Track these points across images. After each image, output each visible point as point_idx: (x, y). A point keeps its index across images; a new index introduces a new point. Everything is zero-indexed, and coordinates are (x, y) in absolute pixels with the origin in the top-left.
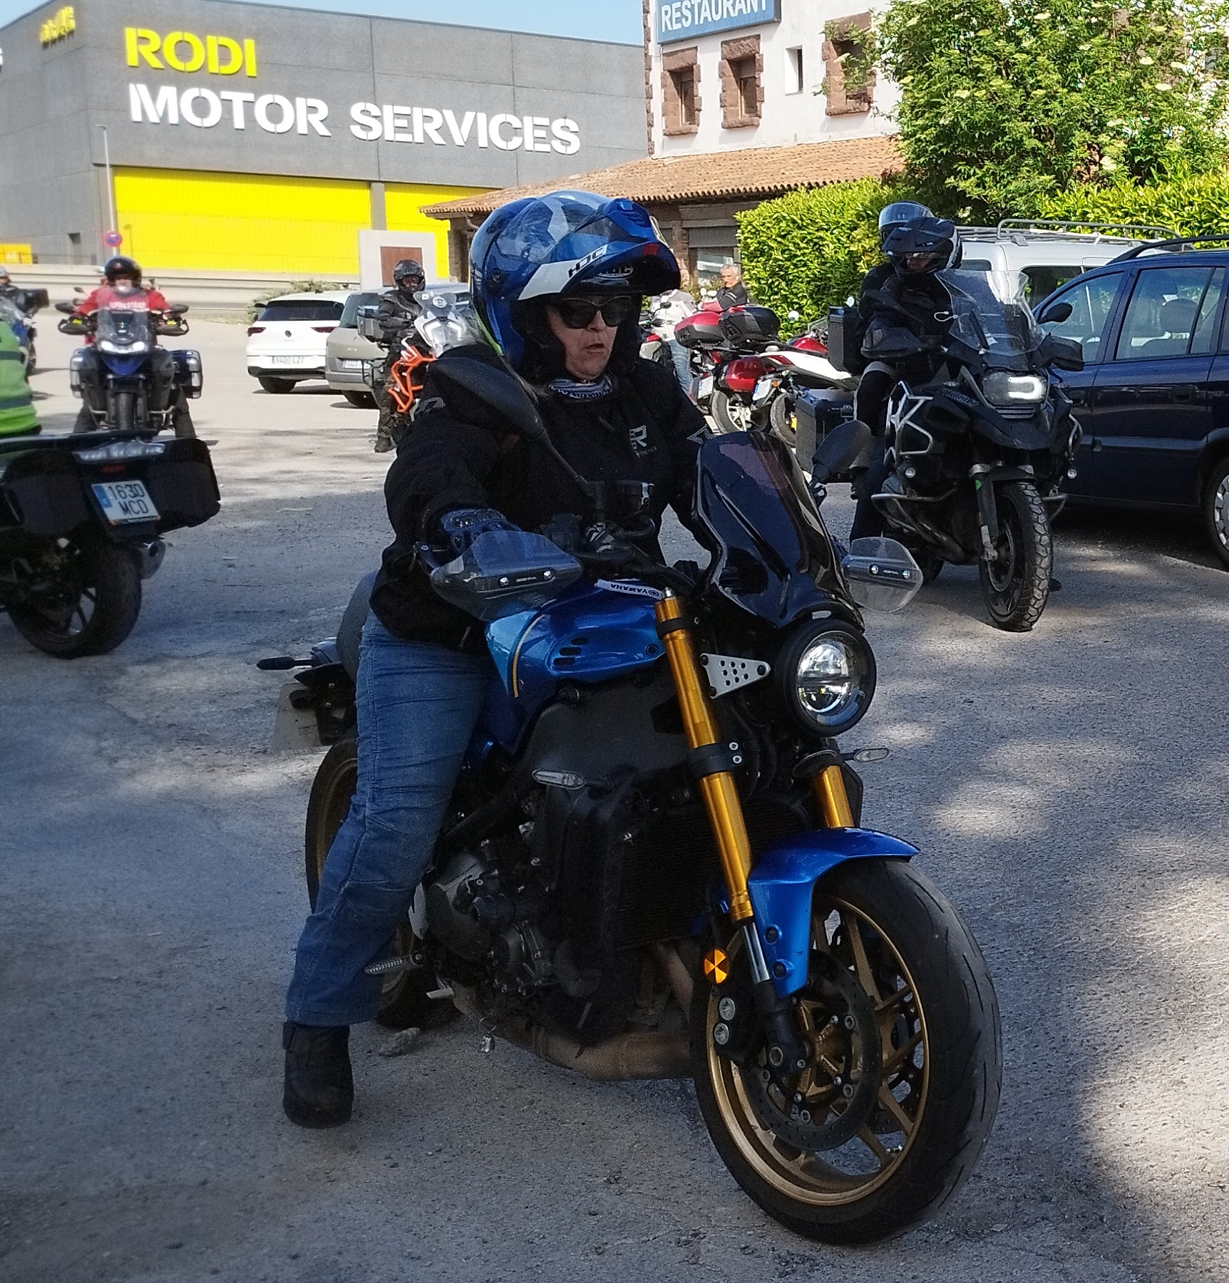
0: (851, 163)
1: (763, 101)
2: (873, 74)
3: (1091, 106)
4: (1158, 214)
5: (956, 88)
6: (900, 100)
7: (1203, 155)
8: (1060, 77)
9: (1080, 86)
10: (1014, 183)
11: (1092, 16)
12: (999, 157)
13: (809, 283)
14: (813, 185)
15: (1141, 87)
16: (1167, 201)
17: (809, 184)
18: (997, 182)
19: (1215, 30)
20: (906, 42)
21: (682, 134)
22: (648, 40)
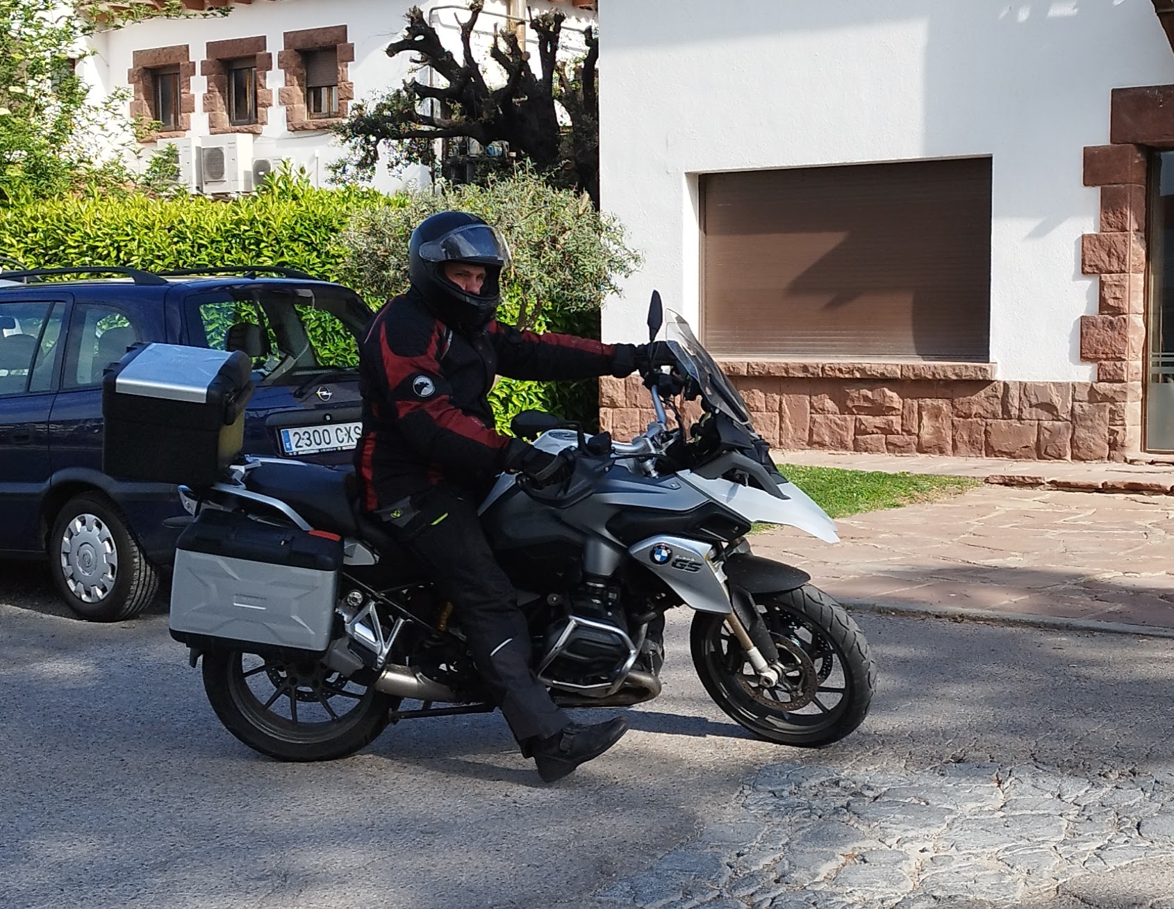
19: (56, 54)
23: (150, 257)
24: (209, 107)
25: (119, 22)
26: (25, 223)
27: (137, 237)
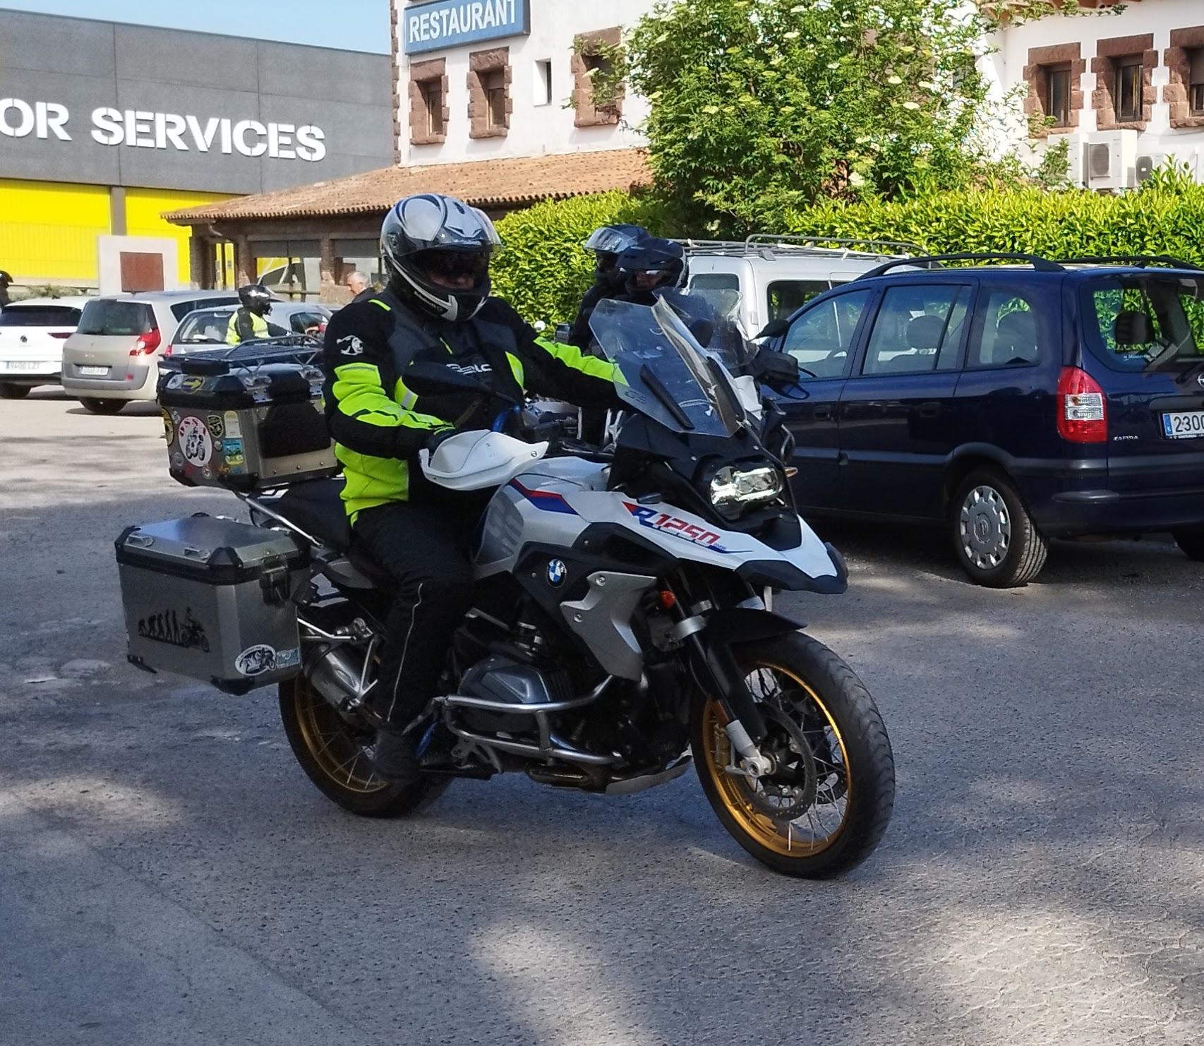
0: (599, 174)
1: (511, 112)
2: (622, 89)
3: (840, 123)
4: (906, 230)
5: (706, 103)
6: (649, 115)
7: (950, 172)
8: (808, 94)
9: (828, 103)
10: (762, 198)
11: (841, 35)
12: (747, 172)
13: (555, 293)
14: (561, 196)
15: (890, 106)
16: (914, 216)
17: (557, 194)
18: (746, 197)
19: (962, 51)
20: (655, 58)
21: (429, 143)
22: (395, 50)
23: (1042, 248)
24: (1097, 104)
25: (1020, 19)
26: (930, 213)
27: (1031, 228)
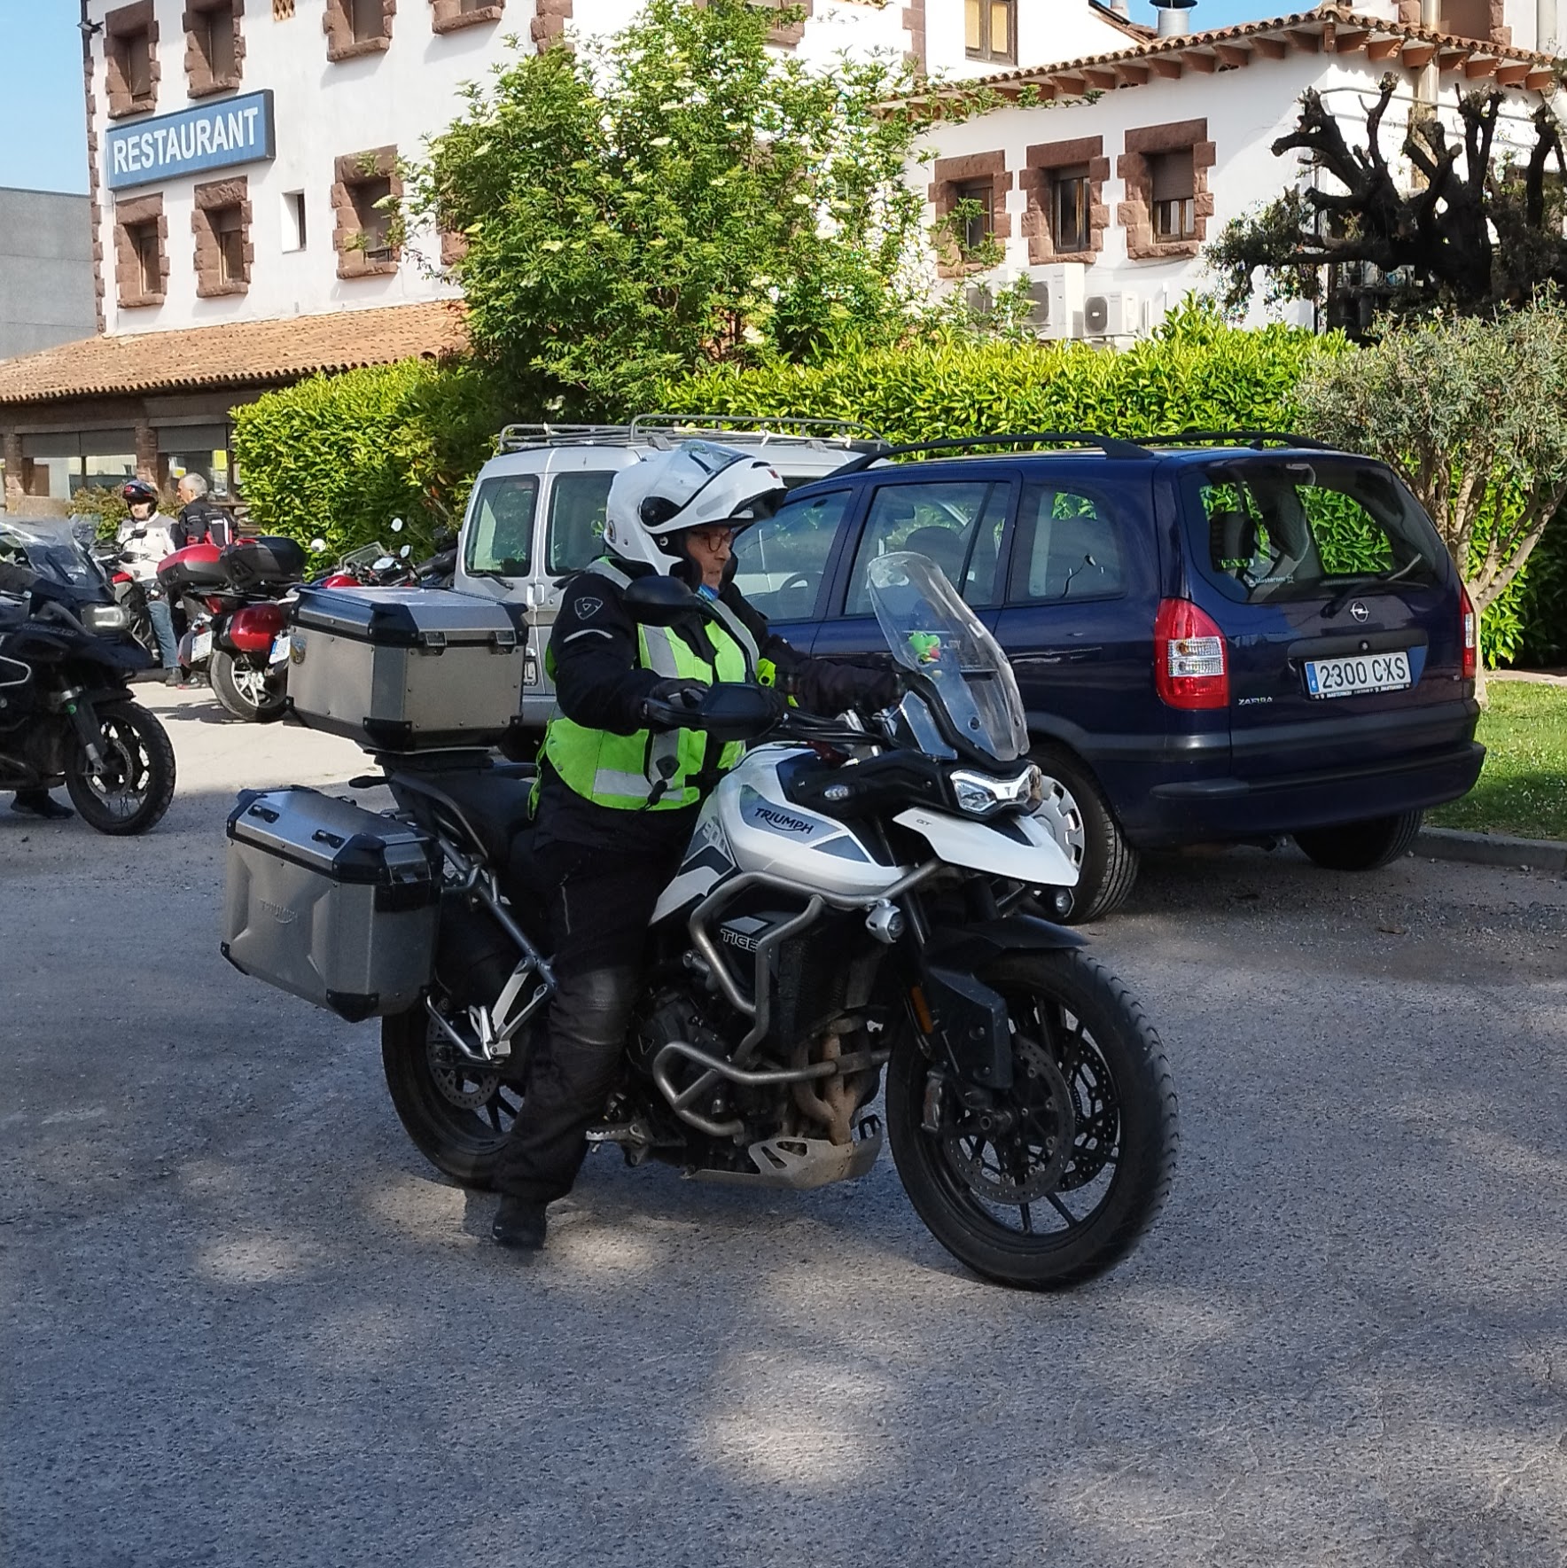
1: (252, 262)
4: (827, 402)
5: (544, 238)
8: (685, 221)
10: (624, 364)
12: (602, 330)
16: (838, 384)
18: (602, 363)
21: (144, 305)
22: (95, 185)
23: (1022, 422)
26: (861, 378)
27: (1003, 395)
